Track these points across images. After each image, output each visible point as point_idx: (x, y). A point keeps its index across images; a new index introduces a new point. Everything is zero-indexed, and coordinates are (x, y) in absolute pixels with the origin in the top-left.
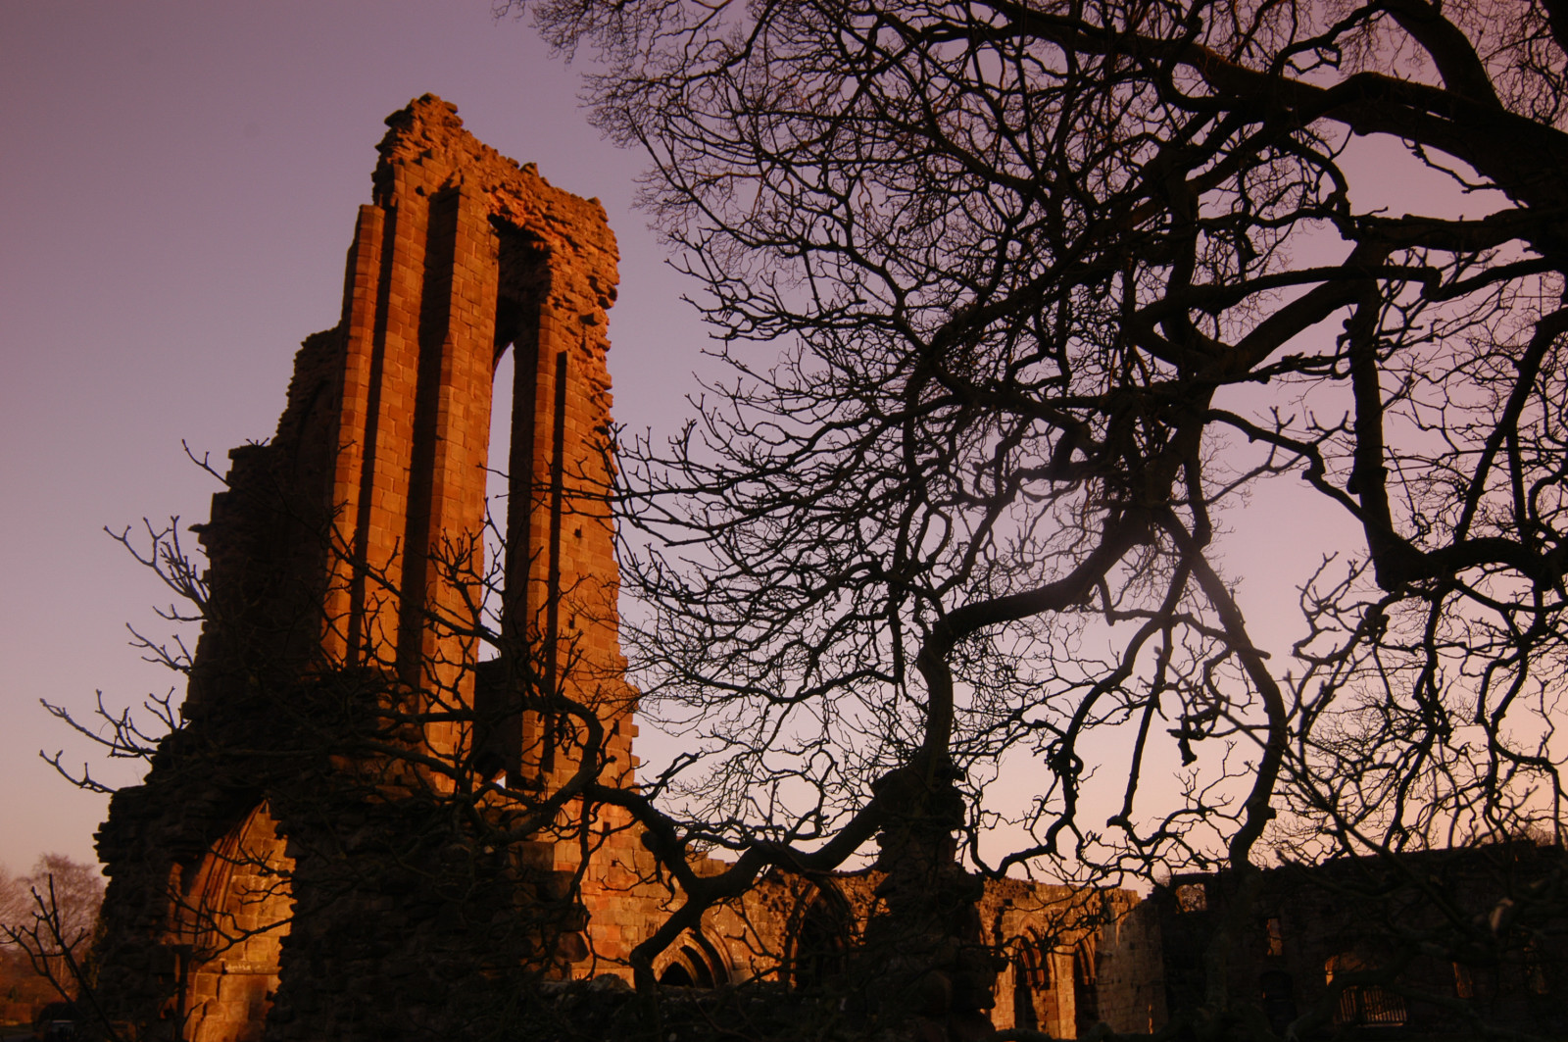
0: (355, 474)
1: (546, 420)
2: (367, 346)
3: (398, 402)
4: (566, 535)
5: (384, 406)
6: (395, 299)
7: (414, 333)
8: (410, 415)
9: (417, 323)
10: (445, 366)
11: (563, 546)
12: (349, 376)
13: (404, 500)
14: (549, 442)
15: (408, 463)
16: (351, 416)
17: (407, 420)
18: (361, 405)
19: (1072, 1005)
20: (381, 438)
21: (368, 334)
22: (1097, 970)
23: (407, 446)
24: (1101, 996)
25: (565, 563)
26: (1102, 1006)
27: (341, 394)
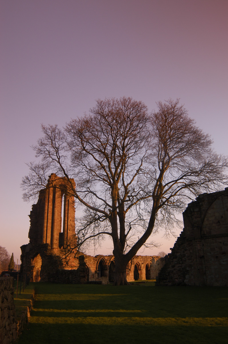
0: (46, 219)
1: (67, 208)
2: (47, 205)
3: (50, 210)
4: (69, 220)
5: (49, 211)
6: (50, 199)
7: (52, 202)
8: (52, 211)
9: (52, 201)
10: (55, 206)
11: (69, 222)
12: (45, 208)
13: (51, 220)
14: (67, 210)
15: (51, 217)
16: (46, 212)
17: (51, 212)
18: (46, 211)
19: (145, 273)
20: (49, 214)
21: (47, 203)
22: (151, 268)
23: (51, 215)
24: (151, 272)
25: (69, 224)
26: (151, 273)
27: (45, 210)
